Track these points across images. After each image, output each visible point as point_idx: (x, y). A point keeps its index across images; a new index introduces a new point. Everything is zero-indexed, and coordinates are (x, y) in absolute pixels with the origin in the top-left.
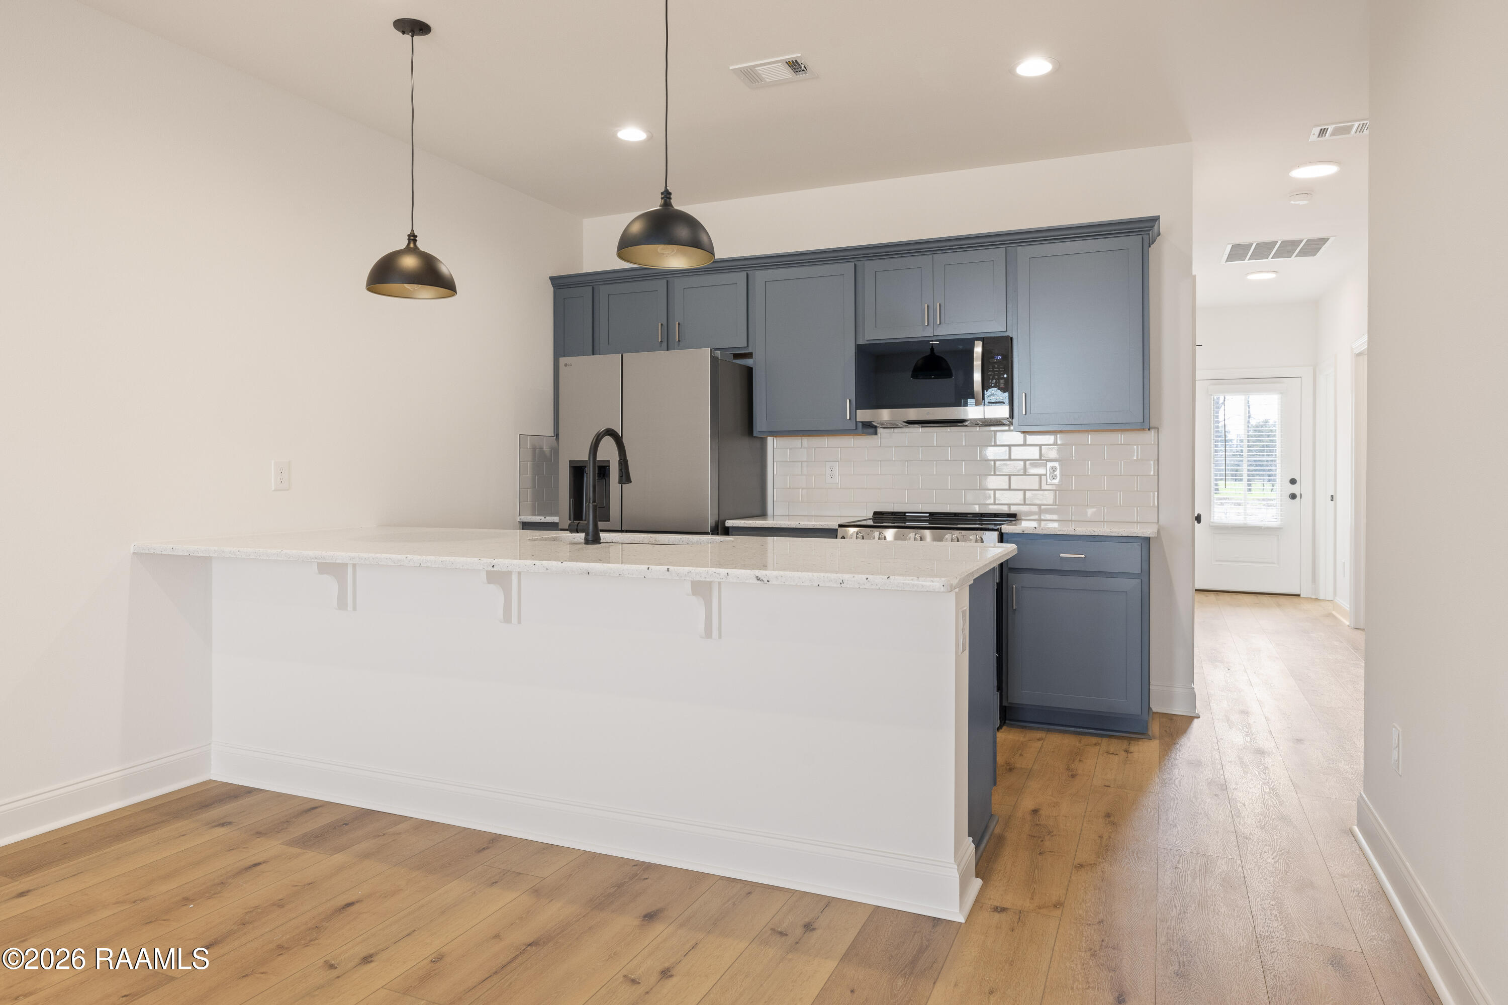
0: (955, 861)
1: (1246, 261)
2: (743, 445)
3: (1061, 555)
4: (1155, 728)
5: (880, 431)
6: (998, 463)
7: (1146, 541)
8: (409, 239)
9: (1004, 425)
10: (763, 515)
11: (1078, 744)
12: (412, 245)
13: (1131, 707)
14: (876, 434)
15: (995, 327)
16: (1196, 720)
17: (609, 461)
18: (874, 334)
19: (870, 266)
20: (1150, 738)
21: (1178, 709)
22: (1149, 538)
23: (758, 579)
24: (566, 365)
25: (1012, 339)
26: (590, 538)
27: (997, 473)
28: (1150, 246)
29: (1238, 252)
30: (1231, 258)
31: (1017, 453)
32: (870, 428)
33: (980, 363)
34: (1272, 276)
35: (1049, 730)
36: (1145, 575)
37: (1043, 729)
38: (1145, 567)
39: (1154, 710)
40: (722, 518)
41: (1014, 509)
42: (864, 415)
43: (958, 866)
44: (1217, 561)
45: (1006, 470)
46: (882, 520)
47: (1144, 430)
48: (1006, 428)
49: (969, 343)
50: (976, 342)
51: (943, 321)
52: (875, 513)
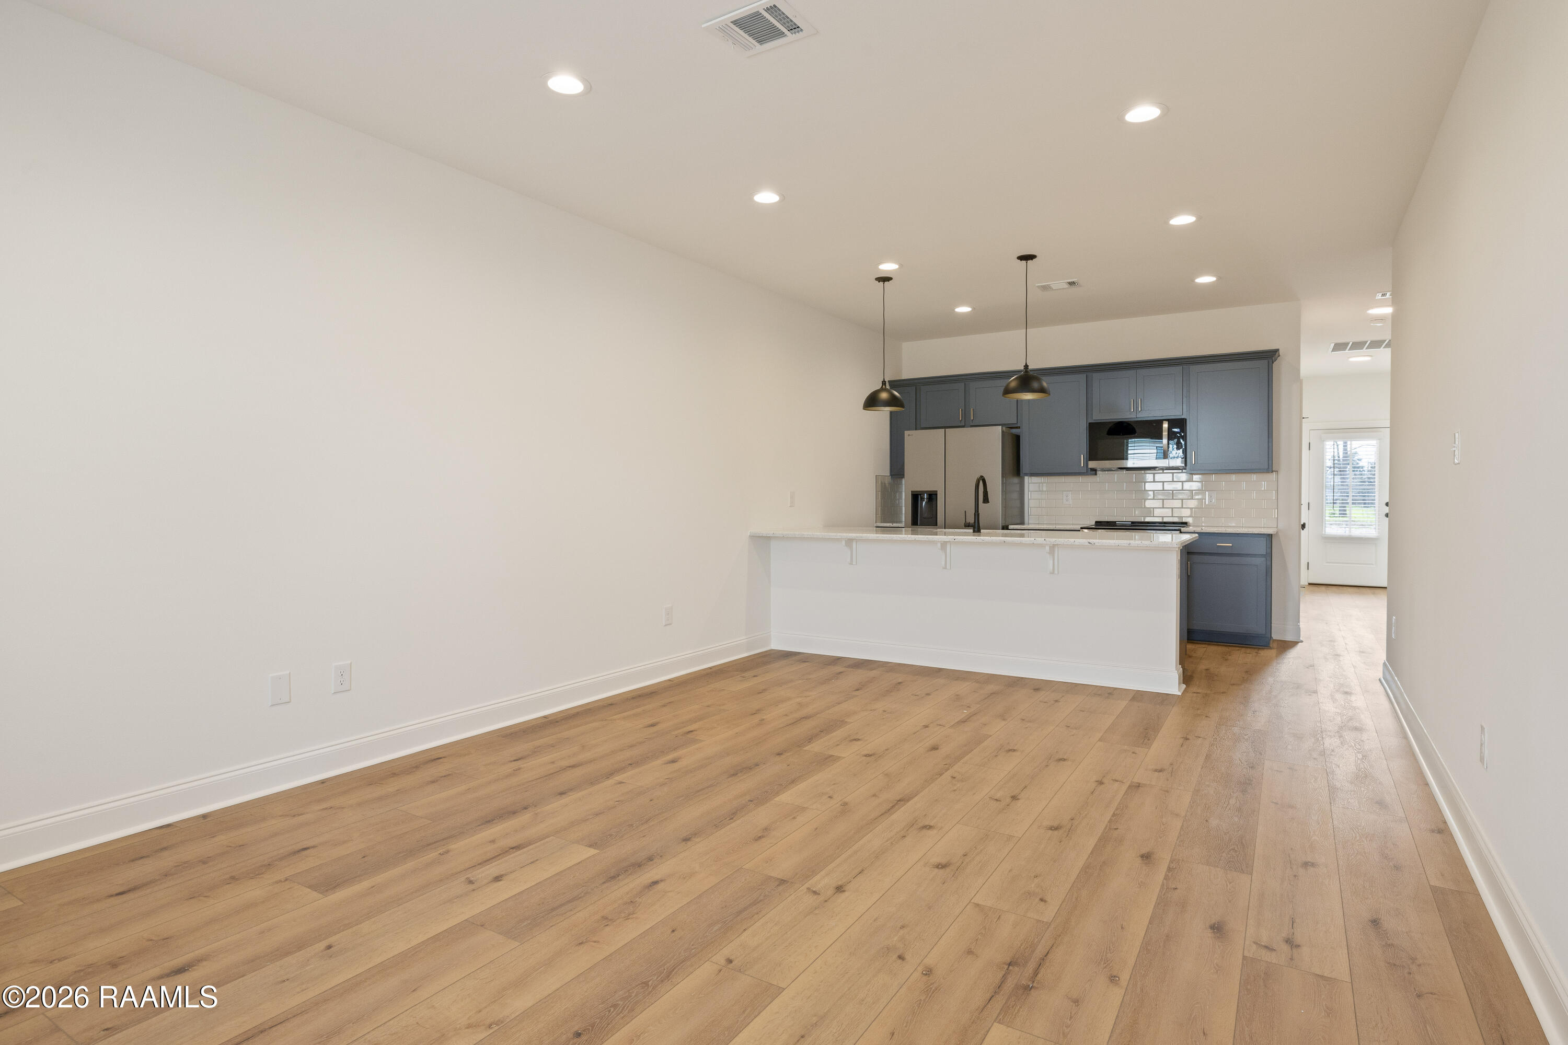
0: (1176, 670)
1: (1347, 351)
2: (1016, 480)
3: (1218, 544)
4: (1275, 645)
5: (1098, 472)
6: (1174, 492)
7: (1270, 536)
8: (882, 384)
9: (1180, 469)
10: (1022, 523)
11: (1227, 649)
12: (884, 387)
13: (1260, 630)
14: (1096, 474)
15: (1176, 413)
16: (1300, 643)
17: (937, 491)
18: (1098, 417)
19: (1096, 376)
20: (1271, 648)
21: (1289, 638)
22: (1272, 535)
23: (1089, 543)
24: (909, 435)
25: (1186, 419)
26: (976, 530)
27: (1174, 498)
28: (1273, 363)
29: (1339, 347)
30: (1334, 350)
31: (1187, 486)
32: (1094, 471)
33: (1167, 433)
34: (1369, 358)
35: (1209, 644)
36: (1269, 555)
37: (1206, 644)
38: (1269, 551)
39: (1274, 638)
40: (1007, 524)
41: (1184, 520)
42: (1092, 464)
43: (1178, 671)
44: (1327, 563)
45: (1181, 497)
46: (1101, 525)
47: (1269, 472)
48: (1181, 471)
49: (1159, 423)
50: (1164, 422)
51: (1143, 409)
52: (1096, 522)
